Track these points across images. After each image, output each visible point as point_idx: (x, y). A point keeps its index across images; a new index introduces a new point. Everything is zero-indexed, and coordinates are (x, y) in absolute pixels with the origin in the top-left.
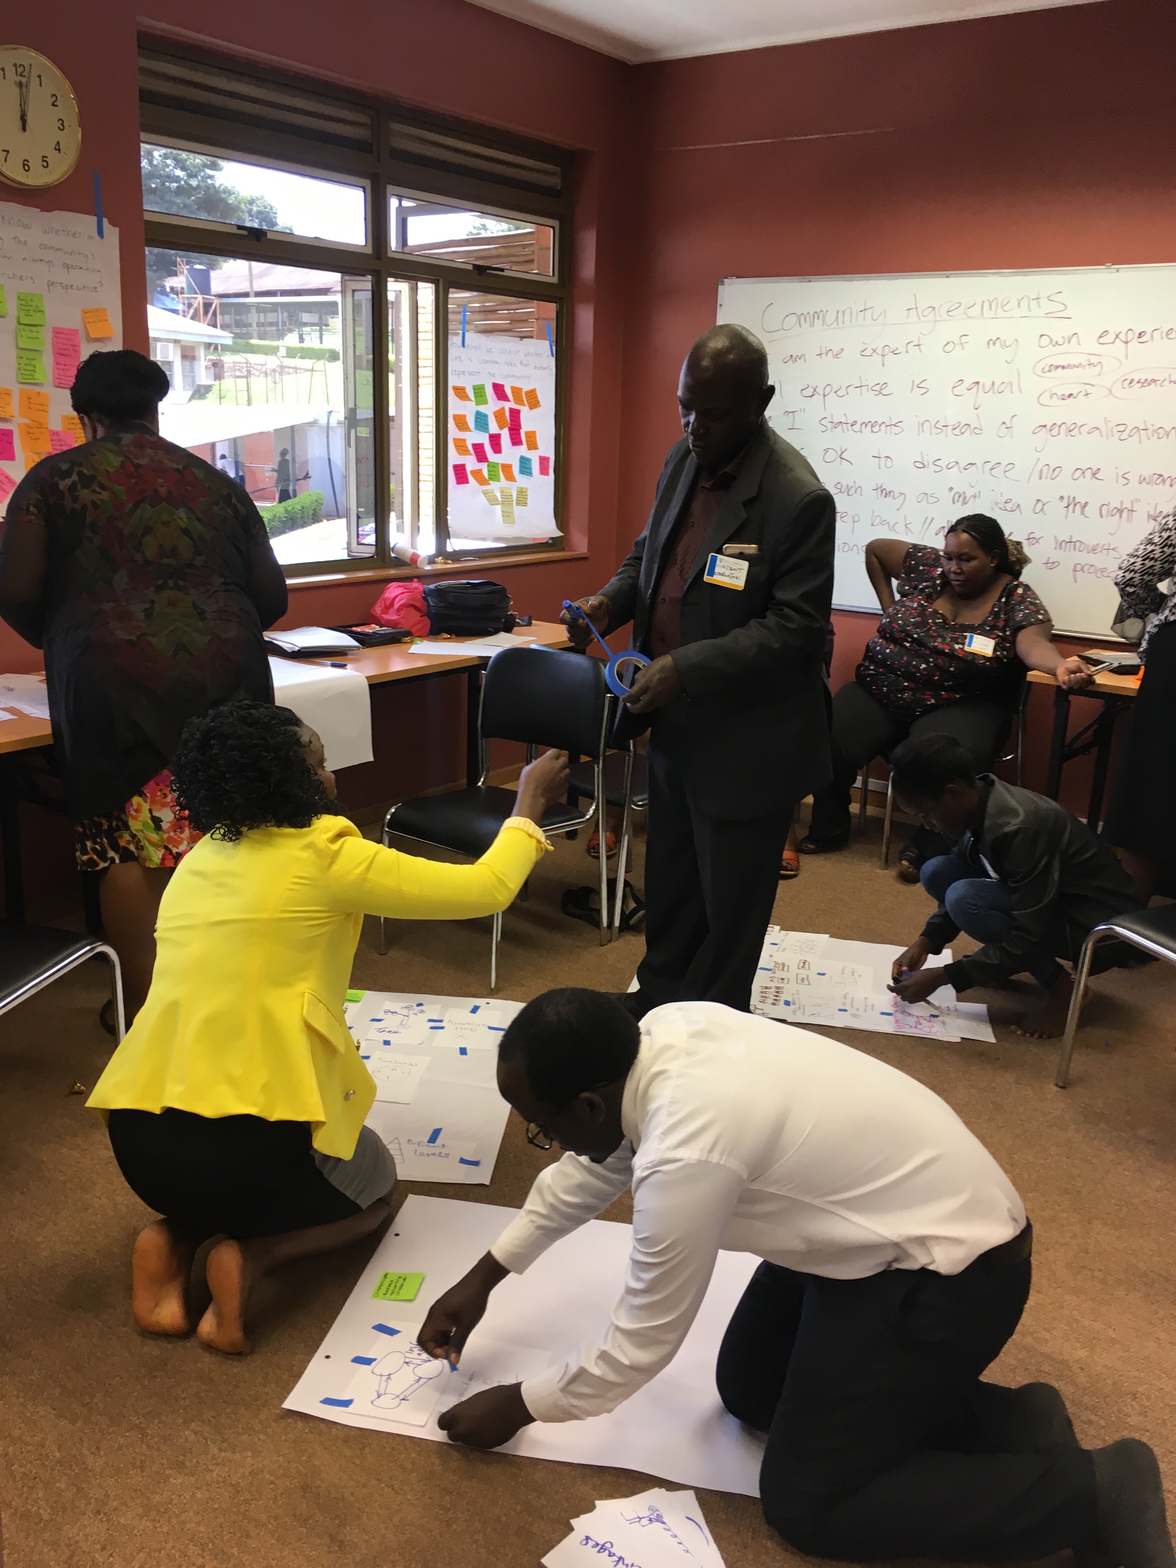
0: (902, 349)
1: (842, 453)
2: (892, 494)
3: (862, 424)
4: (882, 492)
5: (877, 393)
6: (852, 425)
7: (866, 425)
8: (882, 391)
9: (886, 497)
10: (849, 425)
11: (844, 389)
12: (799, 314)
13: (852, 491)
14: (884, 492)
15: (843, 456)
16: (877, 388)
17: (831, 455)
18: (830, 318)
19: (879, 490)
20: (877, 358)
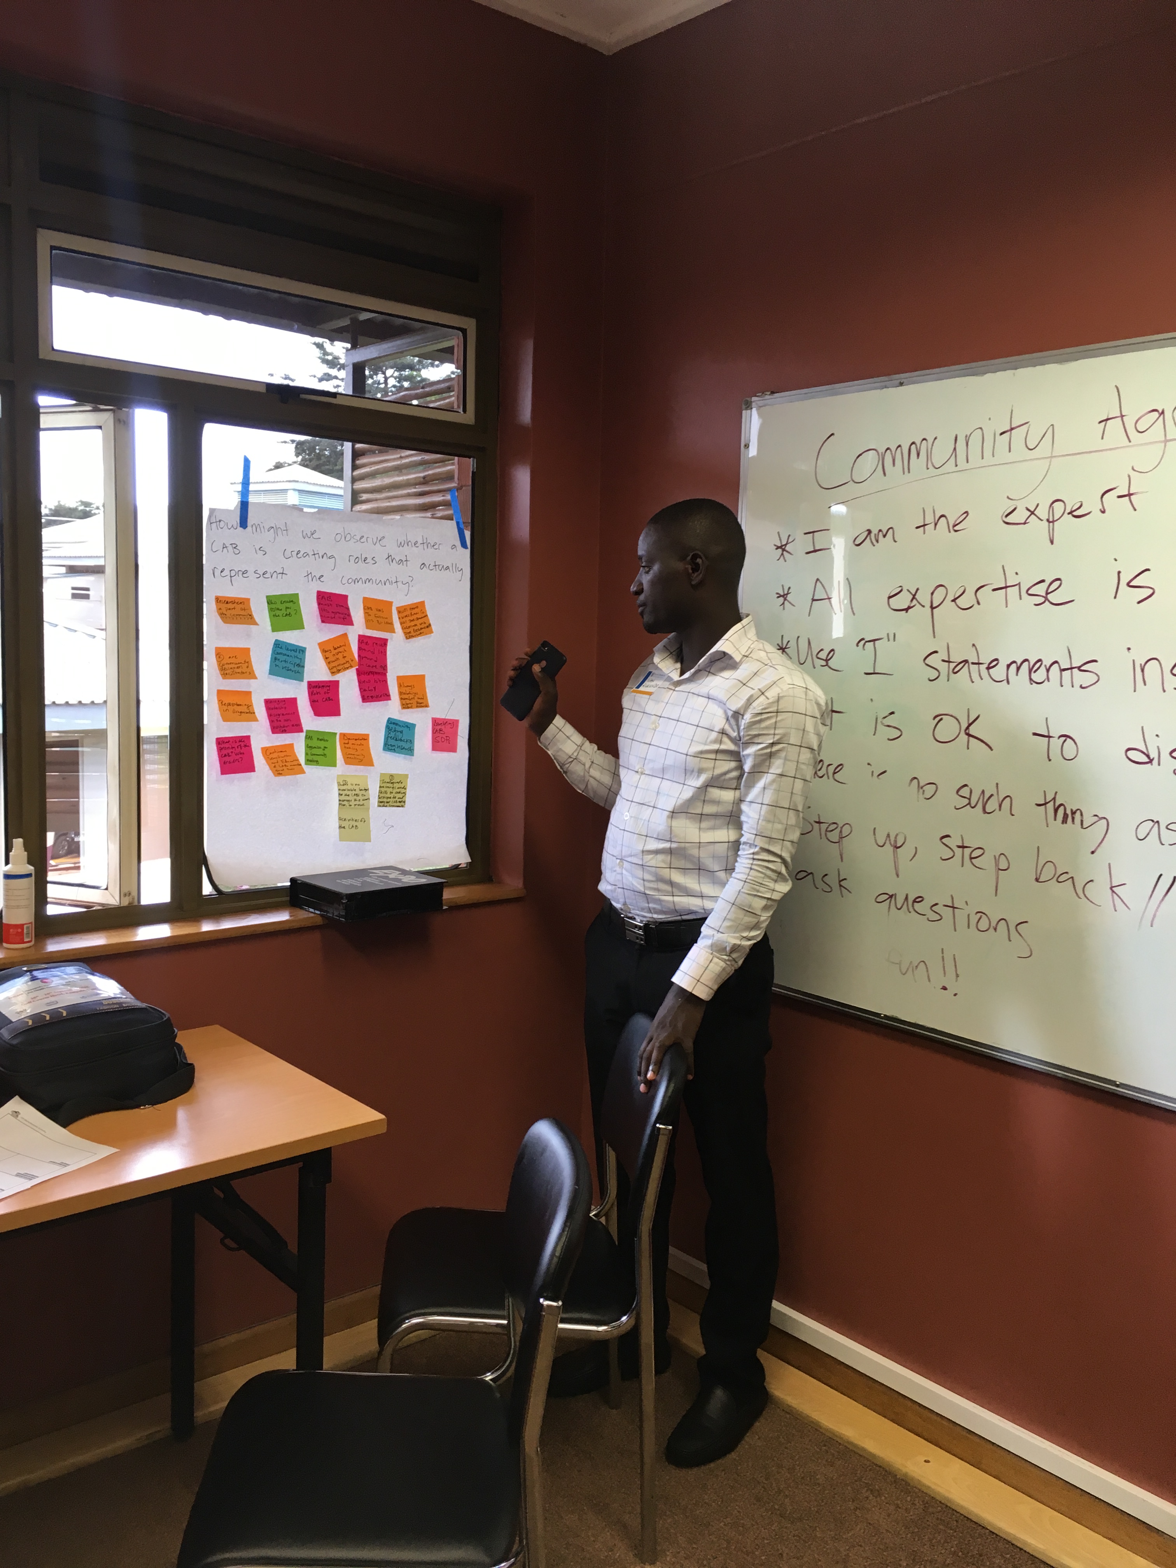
0: (1092, 504)
1: (970, 725)
2: (1078, 816)
3: (1008, 666)
4: (1056, 811)
5: (1042, 600)
6: (988, 668)
7: (1018, 669)
8: (1049, 596)
9: (1064, 821)
10: (983, 668)
11: (970, 592)
12: (882, 450)
13: (992, 805)
14: (1061, 811)
15: (972, 731)
16: (1041, 589)
17: (948, 728)
18: (941, 452)
19: (1050, 806)
20: (1037, 527)
